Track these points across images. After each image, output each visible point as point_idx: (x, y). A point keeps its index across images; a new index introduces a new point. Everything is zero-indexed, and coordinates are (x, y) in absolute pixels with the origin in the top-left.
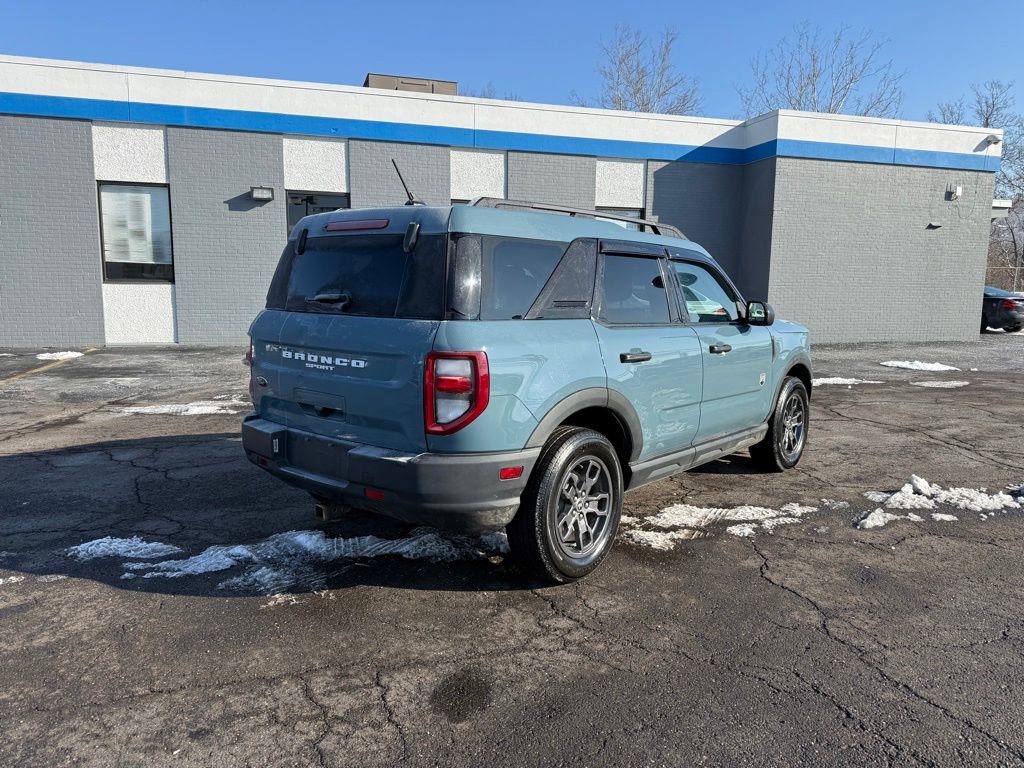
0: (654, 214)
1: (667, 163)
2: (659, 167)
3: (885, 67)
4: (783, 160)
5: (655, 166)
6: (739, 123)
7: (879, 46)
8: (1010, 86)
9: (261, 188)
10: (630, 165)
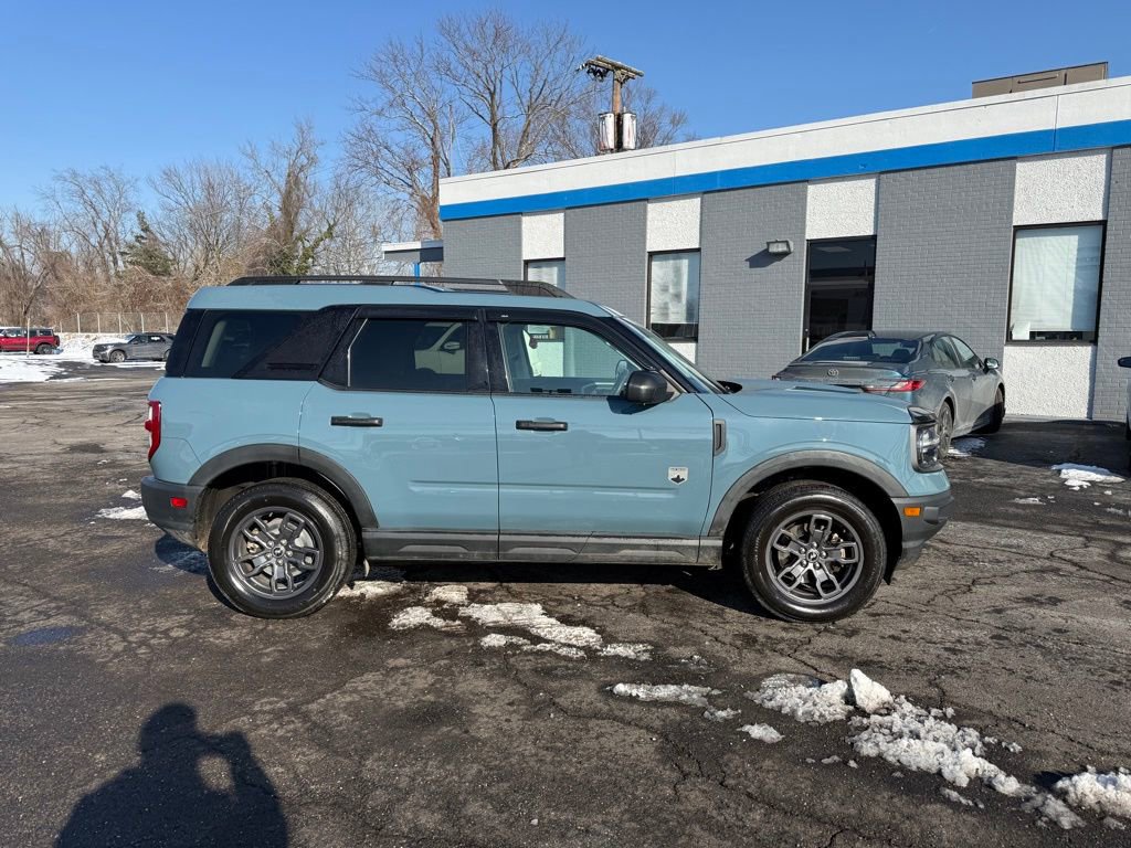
9: (777, 242)
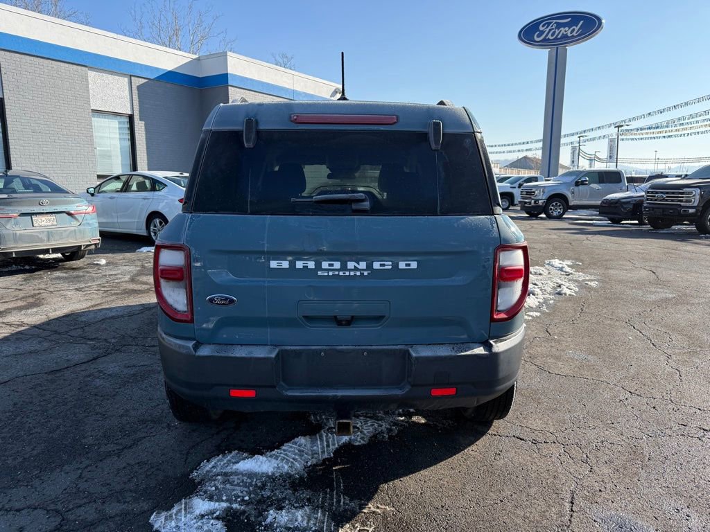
0: (140, 120)
1: (146, 80)
2: (141, 83)
3: (222, 32)
4: (233, 88)
5: (137, 82)
6: (195, 57)
7: (217, 17)
8: (292, 58)
10: (117, 77)
